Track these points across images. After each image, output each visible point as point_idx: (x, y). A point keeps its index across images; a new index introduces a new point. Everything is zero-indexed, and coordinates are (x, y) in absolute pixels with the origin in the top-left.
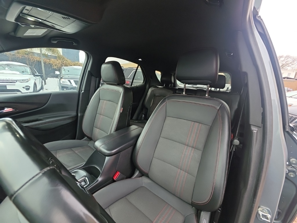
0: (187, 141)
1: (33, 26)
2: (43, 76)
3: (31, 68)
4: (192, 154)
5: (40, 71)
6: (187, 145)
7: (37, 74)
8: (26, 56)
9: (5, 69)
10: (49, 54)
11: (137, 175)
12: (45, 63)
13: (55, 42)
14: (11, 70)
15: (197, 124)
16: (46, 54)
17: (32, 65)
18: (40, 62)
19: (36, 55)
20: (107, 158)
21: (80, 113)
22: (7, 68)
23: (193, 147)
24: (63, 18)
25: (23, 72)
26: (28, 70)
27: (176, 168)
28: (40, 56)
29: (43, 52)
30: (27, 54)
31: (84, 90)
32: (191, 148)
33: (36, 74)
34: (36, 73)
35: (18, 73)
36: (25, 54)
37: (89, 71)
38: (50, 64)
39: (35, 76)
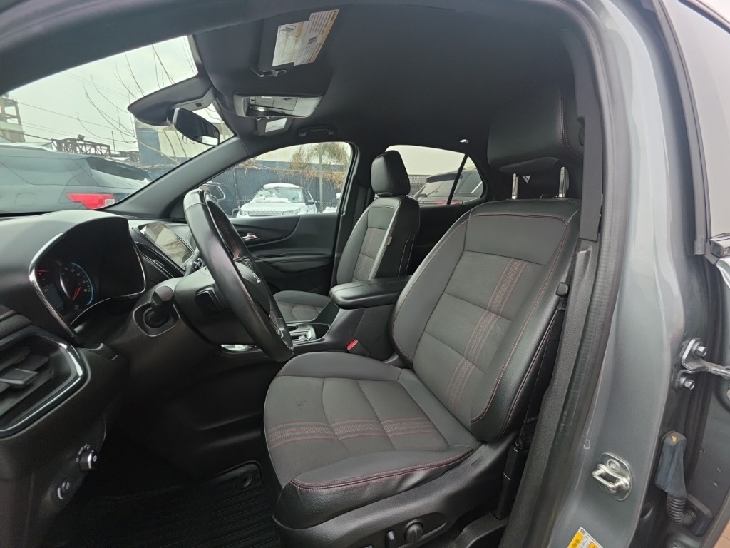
0: (490, 301)
1: (268, 118)
2: (319, 204)
3: (303, 191)
4: (492, 326)
5: (316, 197)
6: (490, 311)
7: (312, 200)
8: (300, 171)
9: (271, 196)
10: (332, 164)
11: (394, 361)
12: (324, 181)
13: (304, 135)
14: (279, 197)
15: (519, 262)
16: (328, 163)
17: (305, 187)
18: (317, 180)
19: (314, 168)
20: (341, 311)
21: (338, 252)
22: (274, 194)
23: (498, 314)
24: (286, 99)
25: (294, 199)
26: (300, 194)
27: (458, 354)
28: (319, 169)
29: (324, 162)
30: (302, 168)
31: (346, 212)
32: (494, 315)
33: (309, 201)
34: (310, 199)
35: (286, 200)
36: (300, 168)
37: (354, 176)
38: (331, 180)
39: (308, 204)
